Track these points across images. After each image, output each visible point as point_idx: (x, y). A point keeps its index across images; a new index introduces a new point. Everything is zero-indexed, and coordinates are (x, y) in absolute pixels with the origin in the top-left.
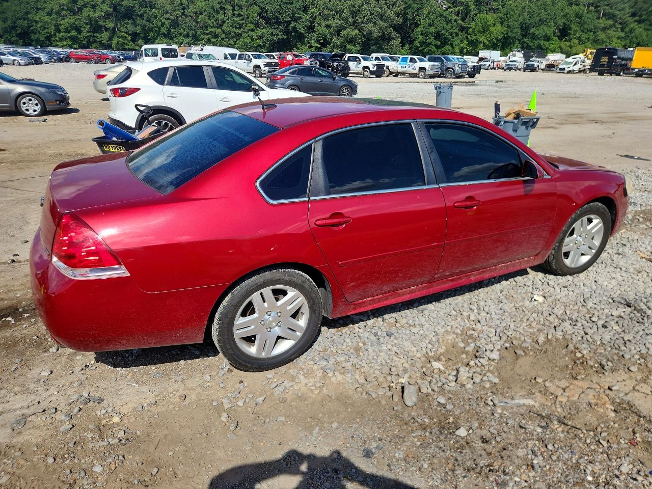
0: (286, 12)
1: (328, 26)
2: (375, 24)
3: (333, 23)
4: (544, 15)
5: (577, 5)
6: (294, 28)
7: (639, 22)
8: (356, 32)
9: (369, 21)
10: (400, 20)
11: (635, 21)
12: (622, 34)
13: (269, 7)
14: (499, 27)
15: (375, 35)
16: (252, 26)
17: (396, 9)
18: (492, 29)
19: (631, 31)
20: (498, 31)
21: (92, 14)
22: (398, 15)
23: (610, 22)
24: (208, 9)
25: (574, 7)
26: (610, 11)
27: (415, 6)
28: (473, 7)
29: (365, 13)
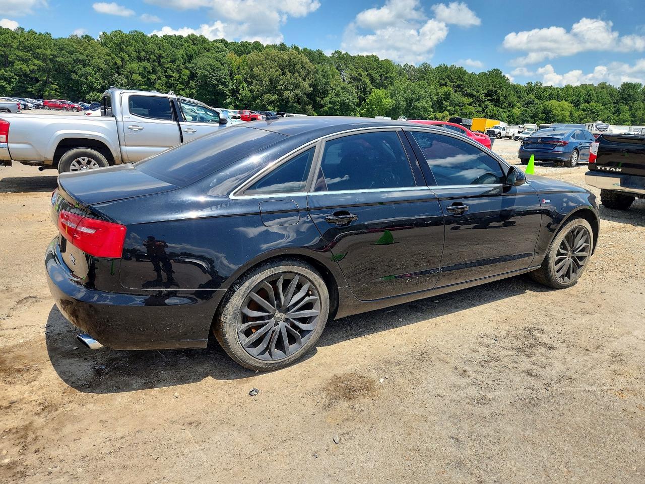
0: (213, 76)
1: (252, 91)
2: (291, 91)
3: (257, 88)
4: (423, 93)
5: (446, 86)
6: (221, 89)
7: (491, 101)
8: (276, 97)
9: (286, 89)
10: (312, 89)
11: (488, 100)
12: (480, 109)
13: (198, 71)
14: (389, 100)
15: (291, 100)
16: (182, 87)
17: (308, 81)
18: (384, 101)
19: (486, 107)
20: (388, 102)
21: (25, 68)
22: (310, 86)
23: (471, 100)
24: (141, 69)
25: (444, 87)
26: (470, 92)
27: (324, 81)
28: (369, 83)
29: (282, 82)
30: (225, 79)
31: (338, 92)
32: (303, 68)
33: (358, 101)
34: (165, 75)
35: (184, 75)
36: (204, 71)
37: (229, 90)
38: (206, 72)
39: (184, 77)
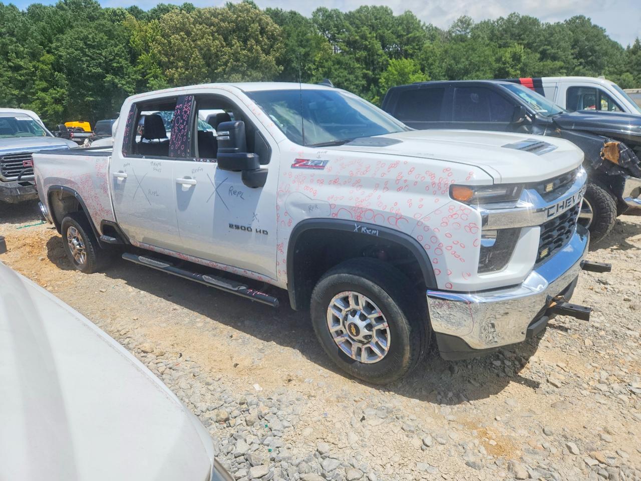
30: (118, 62)
31: (330, 69)
32: (263, 31)
33: (364, 82)
34: (10, 67)
35: (43, 62)
36: (71, 50)
37: (128, 83)
38: (76, 53)
39: (45, 67)
